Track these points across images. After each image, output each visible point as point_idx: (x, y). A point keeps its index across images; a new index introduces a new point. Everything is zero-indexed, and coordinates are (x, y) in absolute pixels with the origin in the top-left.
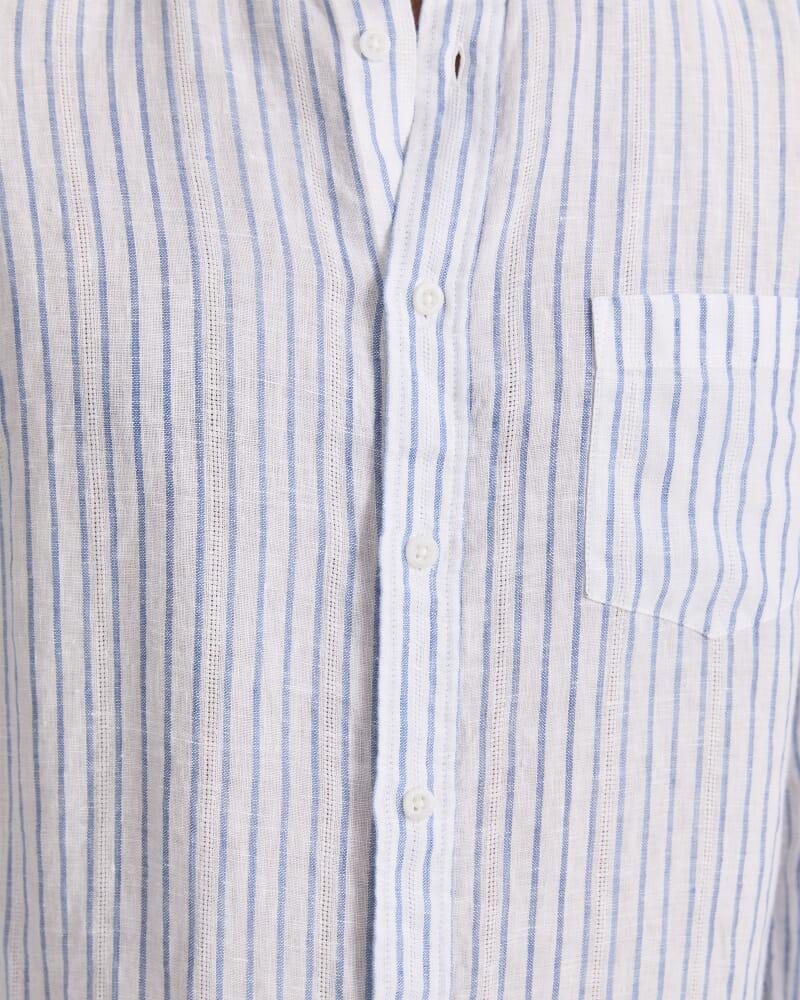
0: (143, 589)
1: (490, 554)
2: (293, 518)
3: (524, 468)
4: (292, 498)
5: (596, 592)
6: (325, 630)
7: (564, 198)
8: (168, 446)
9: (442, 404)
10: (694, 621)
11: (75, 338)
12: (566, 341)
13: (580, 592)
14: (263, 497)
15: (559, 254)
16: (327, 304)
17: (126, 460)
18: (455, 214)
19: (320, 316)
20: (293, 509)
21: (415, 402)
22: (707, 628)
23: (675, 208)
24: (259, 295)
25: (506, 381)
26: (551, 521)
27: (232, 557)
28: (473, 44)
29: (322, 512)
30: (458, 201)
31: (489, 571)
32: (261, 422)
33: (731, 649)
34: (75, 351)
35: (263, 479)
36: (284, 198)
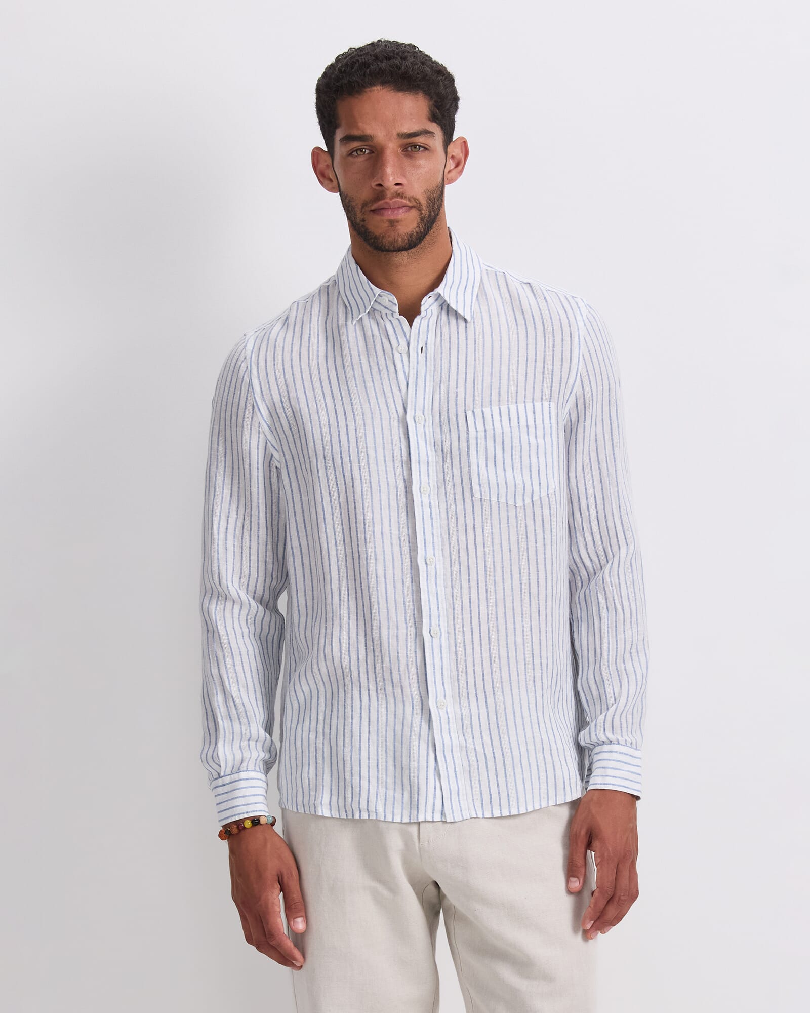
0: (348, 509)
1: (445, 488)
2: (388, 484)
3: (452, 462)
4: (387, 478)
5: (477, 495)
6: (401, 515)
7: (457, 384)
8: (351, 467)
9: (426, 448)
10: (511, 502)
11: (322, 441)
12: (460, 425)
13: (472, 496)
14: (379, 478)
15: (456, 400)
16: (392, 423)
17: (340, 473)
18: (425, 394)
19: (390, 426)
20: (388, 481)
21: (418, 448)
22: (515, 503)
23: (491, 382)
24: (373, 422)
25: (444, 439)
26: (461, 476)
27: (372, 496)
28: (426, 344)
29: (396, 482)
30: (425, 391)
31: (446, 493)
32: (376, 457)
33: (525, 509)
34: (323, 444)
35: (378, 473)
36: (378, 394)
